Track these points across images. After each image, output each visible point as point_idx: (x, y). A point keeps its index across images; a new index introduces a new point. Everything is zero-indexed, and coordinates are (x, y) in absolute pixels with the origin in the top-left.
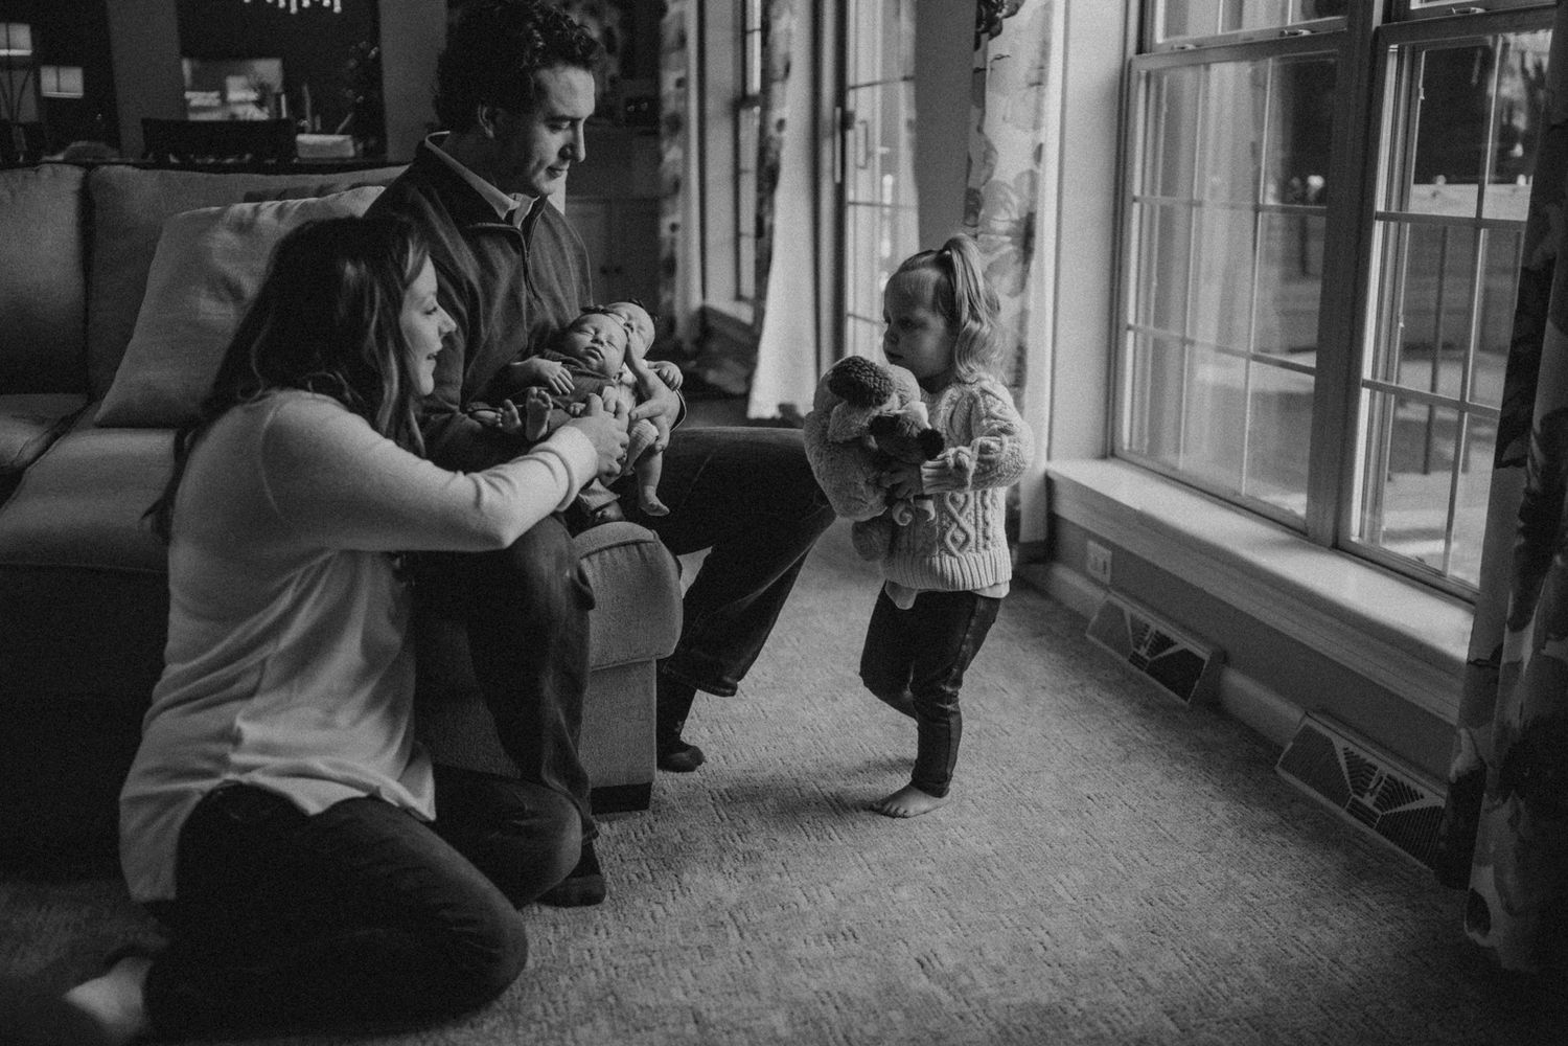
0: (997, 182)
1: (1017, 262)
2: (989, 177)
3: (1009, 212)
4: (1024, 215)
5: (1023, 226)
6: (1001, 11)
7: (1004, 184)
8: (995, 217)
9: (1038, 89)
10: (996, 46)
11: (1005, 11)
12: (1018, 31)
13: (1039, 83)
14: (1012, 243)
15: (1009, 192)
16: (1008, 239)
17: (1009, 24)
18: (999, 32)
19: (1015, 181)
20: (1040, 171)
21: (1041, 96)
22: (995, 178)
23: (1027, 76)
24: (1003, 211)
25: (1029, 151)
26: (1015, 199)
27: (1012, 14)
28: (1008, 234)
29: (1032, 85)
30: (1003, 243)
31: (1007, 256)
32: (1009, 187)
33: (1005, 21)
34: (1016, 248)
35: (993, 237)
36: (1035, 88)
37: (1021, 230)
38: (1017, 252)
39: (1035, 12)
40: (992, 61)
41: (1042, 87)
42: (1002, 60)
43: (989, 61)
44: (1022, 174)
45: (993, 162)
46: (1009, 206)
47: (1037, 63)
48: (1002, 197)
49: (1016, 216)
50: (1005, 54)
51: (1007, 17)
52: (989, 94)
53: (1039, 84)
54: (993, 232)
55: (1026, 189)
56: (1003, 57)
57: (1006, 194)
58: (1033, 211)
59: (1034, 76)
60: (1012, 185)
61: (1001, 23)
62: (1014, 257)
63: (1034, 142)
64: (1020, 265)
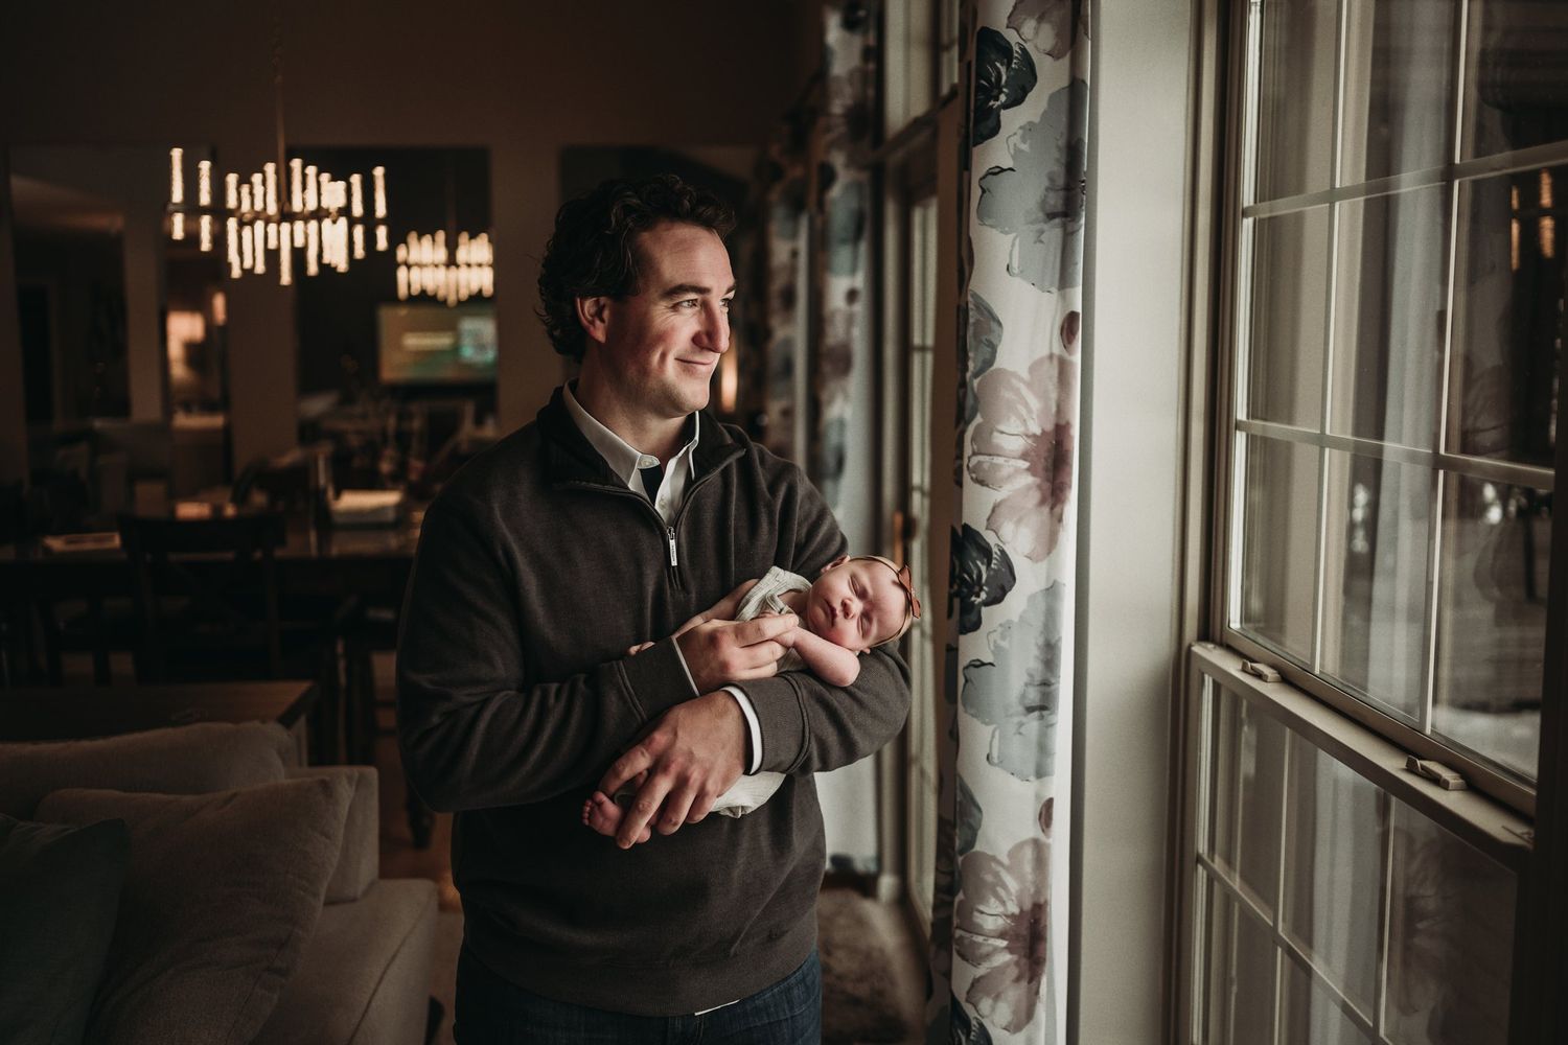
0: (983, 854)
1: (1018, 980)
2: (970, 843)
3: (1003, 903)
4: (1028, 906)
5: (1026, 924)
6: (978, 596)
7: (994, 859)
8: (981, 908)
9: (1042, 718)
10: (973, 647)
11: (983, 596)
12: (1007, 627)
13: (1043, 706)
14: (1009, 949)
15: (999, 869)
16: (1003, 943)
17: (991, 616)
18: (976, 625)
19: (1011, 854)
20: (1050, 841)
21: (1046, 728)
22: (978, 847)
23: (1023, 696)
24: (993, 900)
25: (1031, 811)
26: (1012, 884)
27: (997, 598)
28: (1002, 935)
29: (1030, 710)
30: (996, 950)
31: (1001, 970)
32: (1000, 863)
33: (984, 610)
34: (1015, 957)
35: (980, 939)
36: (1036, 714)
37: (1024, 931)
38: (1017, 964)
39: (1031, 598)
40: (966, 668)
41: (1045, 713)
42: (983, 668)
43: (960, 668)
44: (1020, 846)
45: (971, 821)
46: (1000, 890)
47: (1038, 678)
48: (989, 878)
49: (1013, 909)
50: (985, 661)
51: (987, 603)
52: (965, 719)
53: (1042, 708)
54: (976, 930)
55: (1028, 868)
56: (983, 664)
57: (997, 875)
58: (1042, 901)
59: (1033, 696)
60: (1006, 861)
61: (980, 612)
62: (1013, 972)
63: (1038, 796)
64: (1024, 984)
